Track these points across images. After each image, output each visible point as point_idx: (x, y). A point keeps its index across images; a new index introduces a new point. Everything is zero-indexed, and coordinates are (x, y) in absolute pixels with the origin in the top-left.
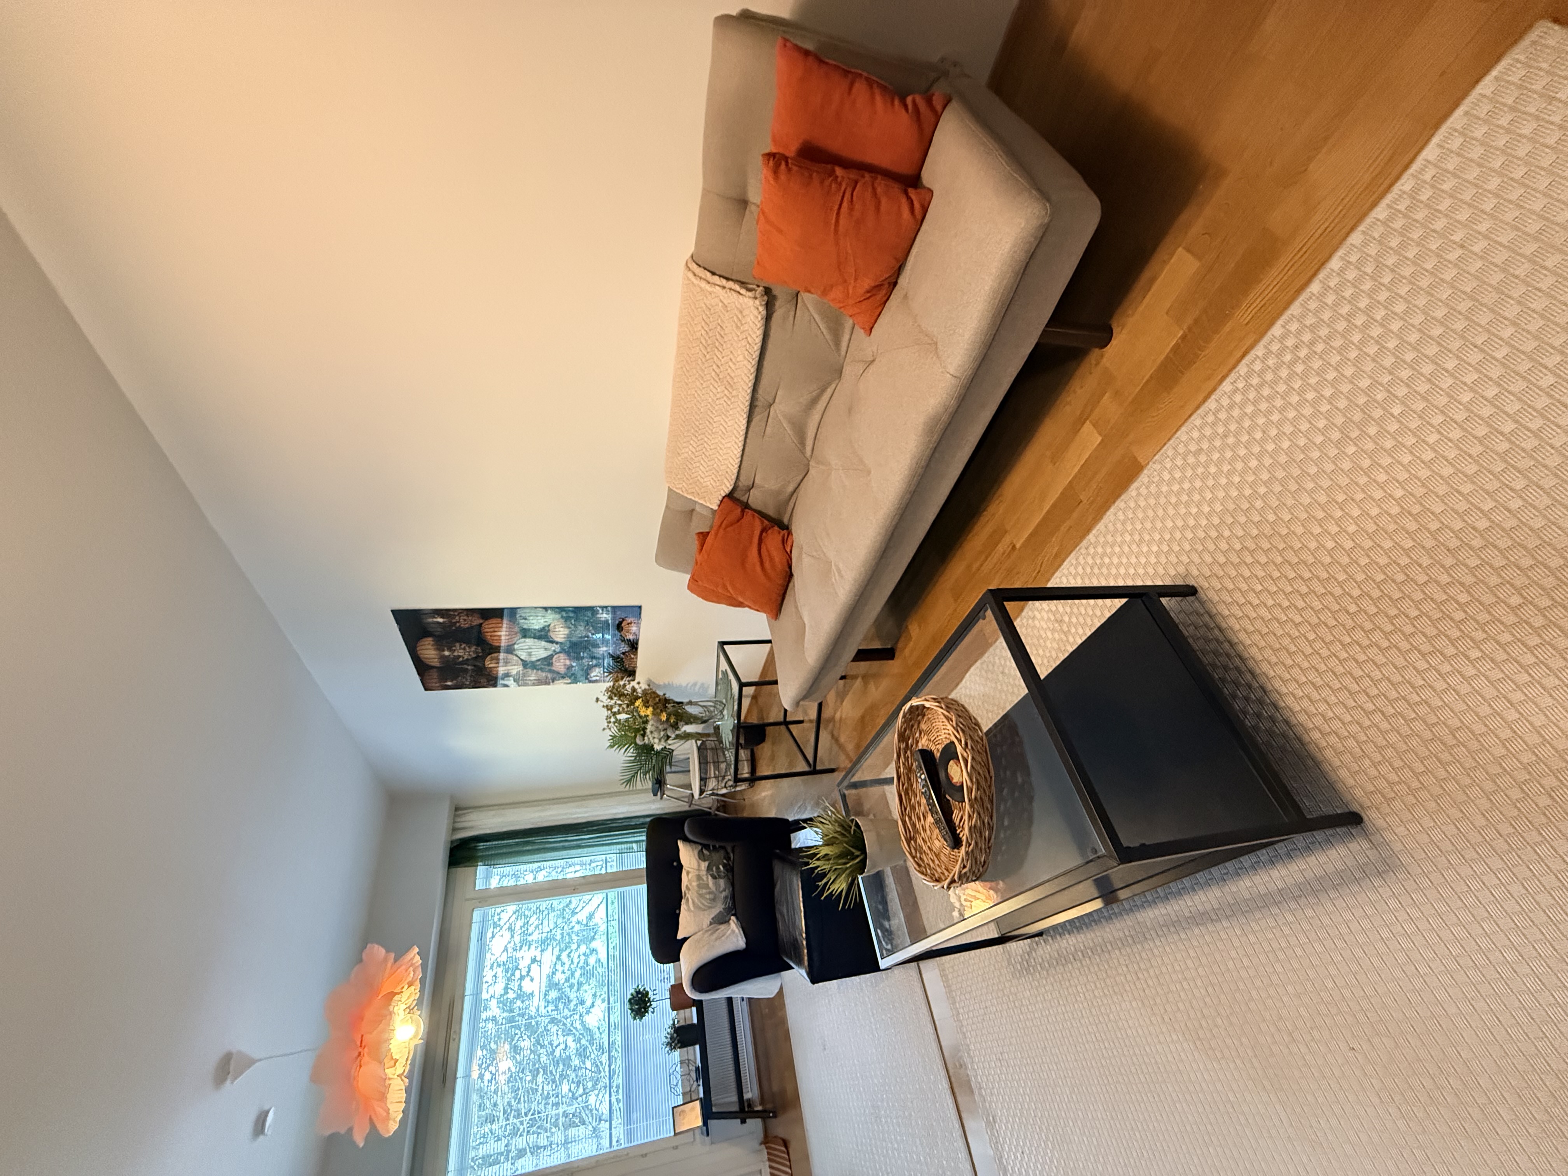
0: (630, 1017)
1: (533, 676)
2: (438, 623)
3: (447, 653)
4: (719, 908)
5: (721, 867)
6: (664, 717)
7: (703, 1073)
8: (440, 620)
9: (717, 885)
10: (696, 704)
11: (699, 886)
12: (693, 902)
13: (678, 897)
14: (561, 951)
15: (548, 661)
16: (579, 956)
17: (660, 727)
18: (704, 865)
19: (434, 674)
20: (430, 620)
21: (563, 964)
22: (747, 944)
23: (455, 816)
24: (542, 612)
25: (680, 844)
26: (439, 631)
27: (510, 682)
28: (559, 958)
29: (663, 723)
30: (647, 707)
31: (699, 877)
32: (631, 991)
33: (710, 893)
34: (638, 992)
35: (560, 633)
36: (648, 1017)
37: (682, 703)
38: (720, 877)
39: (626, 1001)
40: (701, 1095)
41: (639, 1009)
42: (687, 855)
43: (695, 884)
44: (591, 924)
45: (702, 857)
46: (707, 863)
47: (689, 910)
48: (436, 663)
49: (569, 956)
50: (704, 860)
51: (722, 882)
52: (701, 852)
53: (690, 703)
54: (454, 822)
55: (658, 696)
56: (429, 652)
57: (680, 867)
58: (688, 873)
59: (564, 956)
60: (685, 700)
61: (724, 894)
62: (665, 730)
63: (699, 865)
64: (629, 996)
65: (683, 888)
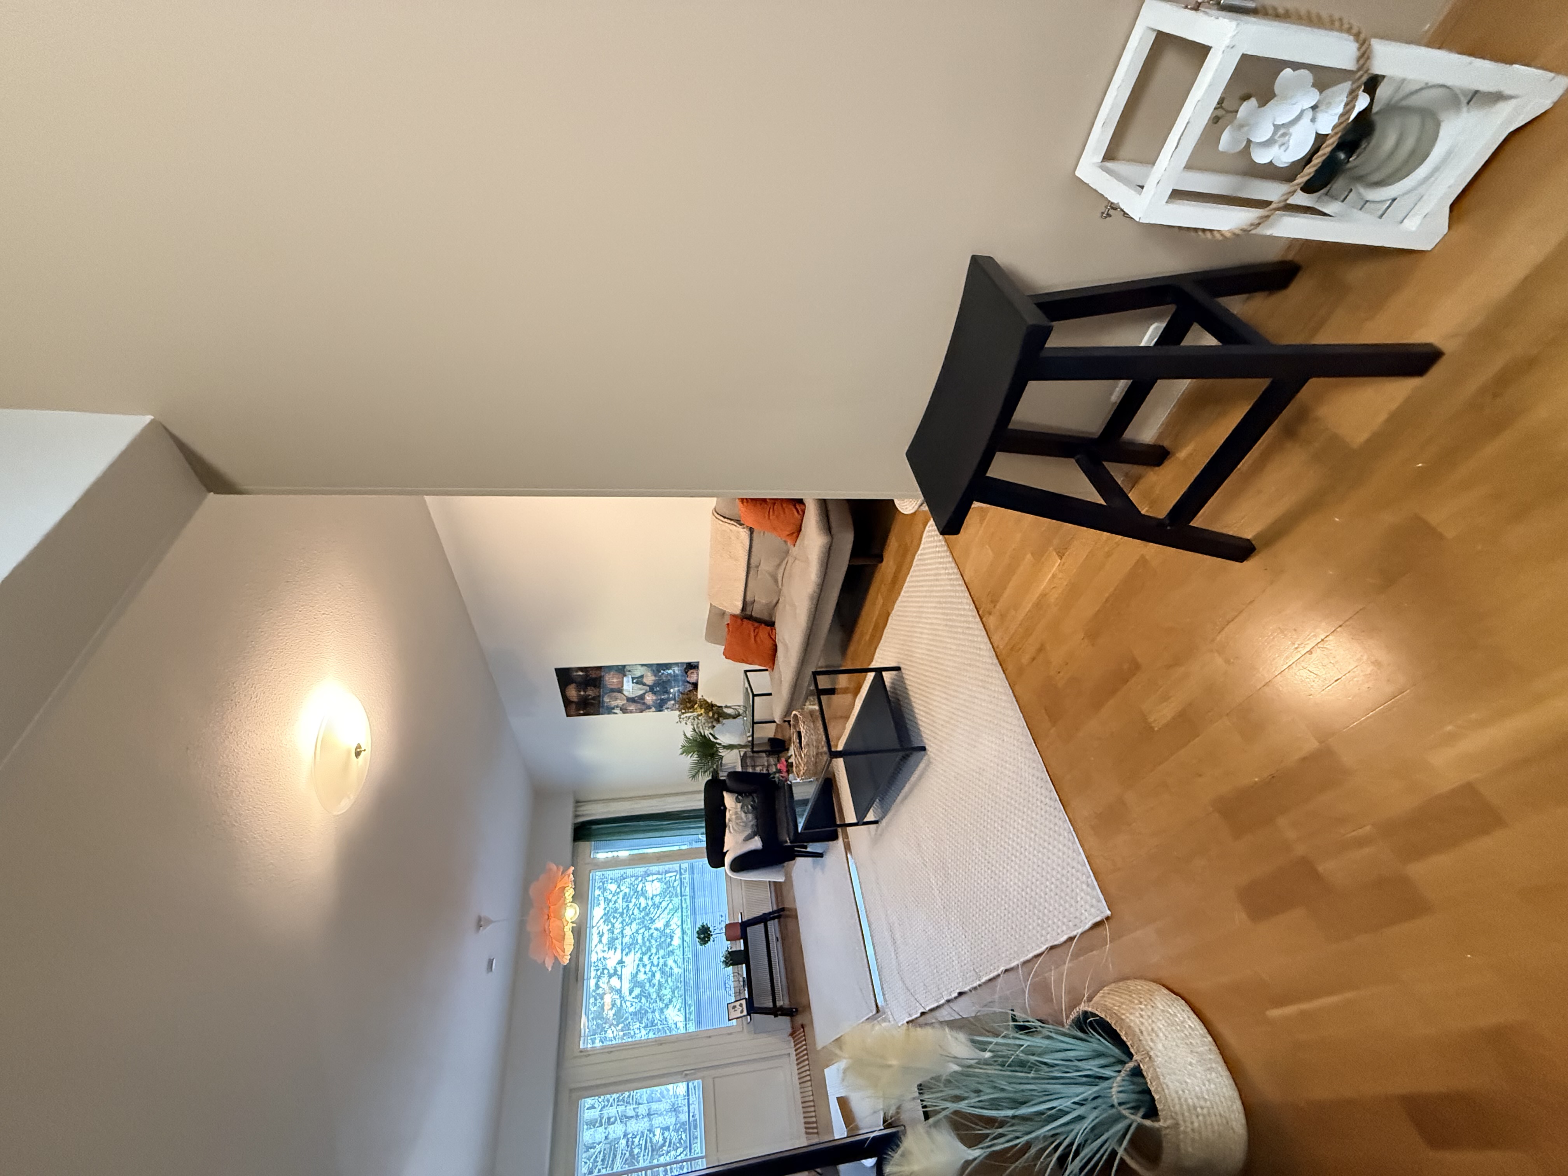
0: (698, 944)
1: (632, 707)
2: (580, 675)
3: (582, 693)
4: (749, 831)
5: (750, 807)
6: (711, 714)
7: (749, 982)
8: (581, 673)
9: (747, 819)
10: (730, 707)
11: (737, 818)
12: (733, 828)
13: (723, 826)
14: (644, 954)
15: (642, 697)
16: (658, 958)
17: (709, 720)
18: (739, 805)
19: (573, 706)
20: (575, 674)
21: (645, 966)
22: (763, 846)
23: (576, 807)
24: (639, 667)
25: (725, 794)
26: (579, 680)
27: (617, 711)
28: (641, 960)
29: (710, 718)
30: (701, 709)
31: (736, 813)
32: (699, 925)
33: (743, 822)
34: (703, 926)
35: (650, 679)
36: (710, 943)
37: (721, 707)
38: (750, 813)
39: (695, 932)
40: (747, 996)
41: (704, 937)
42: (729, 800)
43: (734, 817)
44: (668, 931)
45: (738, 800)
46: (741, 804)
47: (730, 832)
48: (575, 699)
49: (650, 959)
50: (739, 802)
51: (750, 816)
52: (737, 798)
53: (726, 707)
54: (576, 811)
55: (707, 702)
56: (573, 692)
57: (725, 808)
58: (729, 810)
59: (646, 958)
60: (723, 705)
61: (752, 823)
62: (712, 722)
63: (736, 806)
64: (697, 929)
65: (727, 820)
